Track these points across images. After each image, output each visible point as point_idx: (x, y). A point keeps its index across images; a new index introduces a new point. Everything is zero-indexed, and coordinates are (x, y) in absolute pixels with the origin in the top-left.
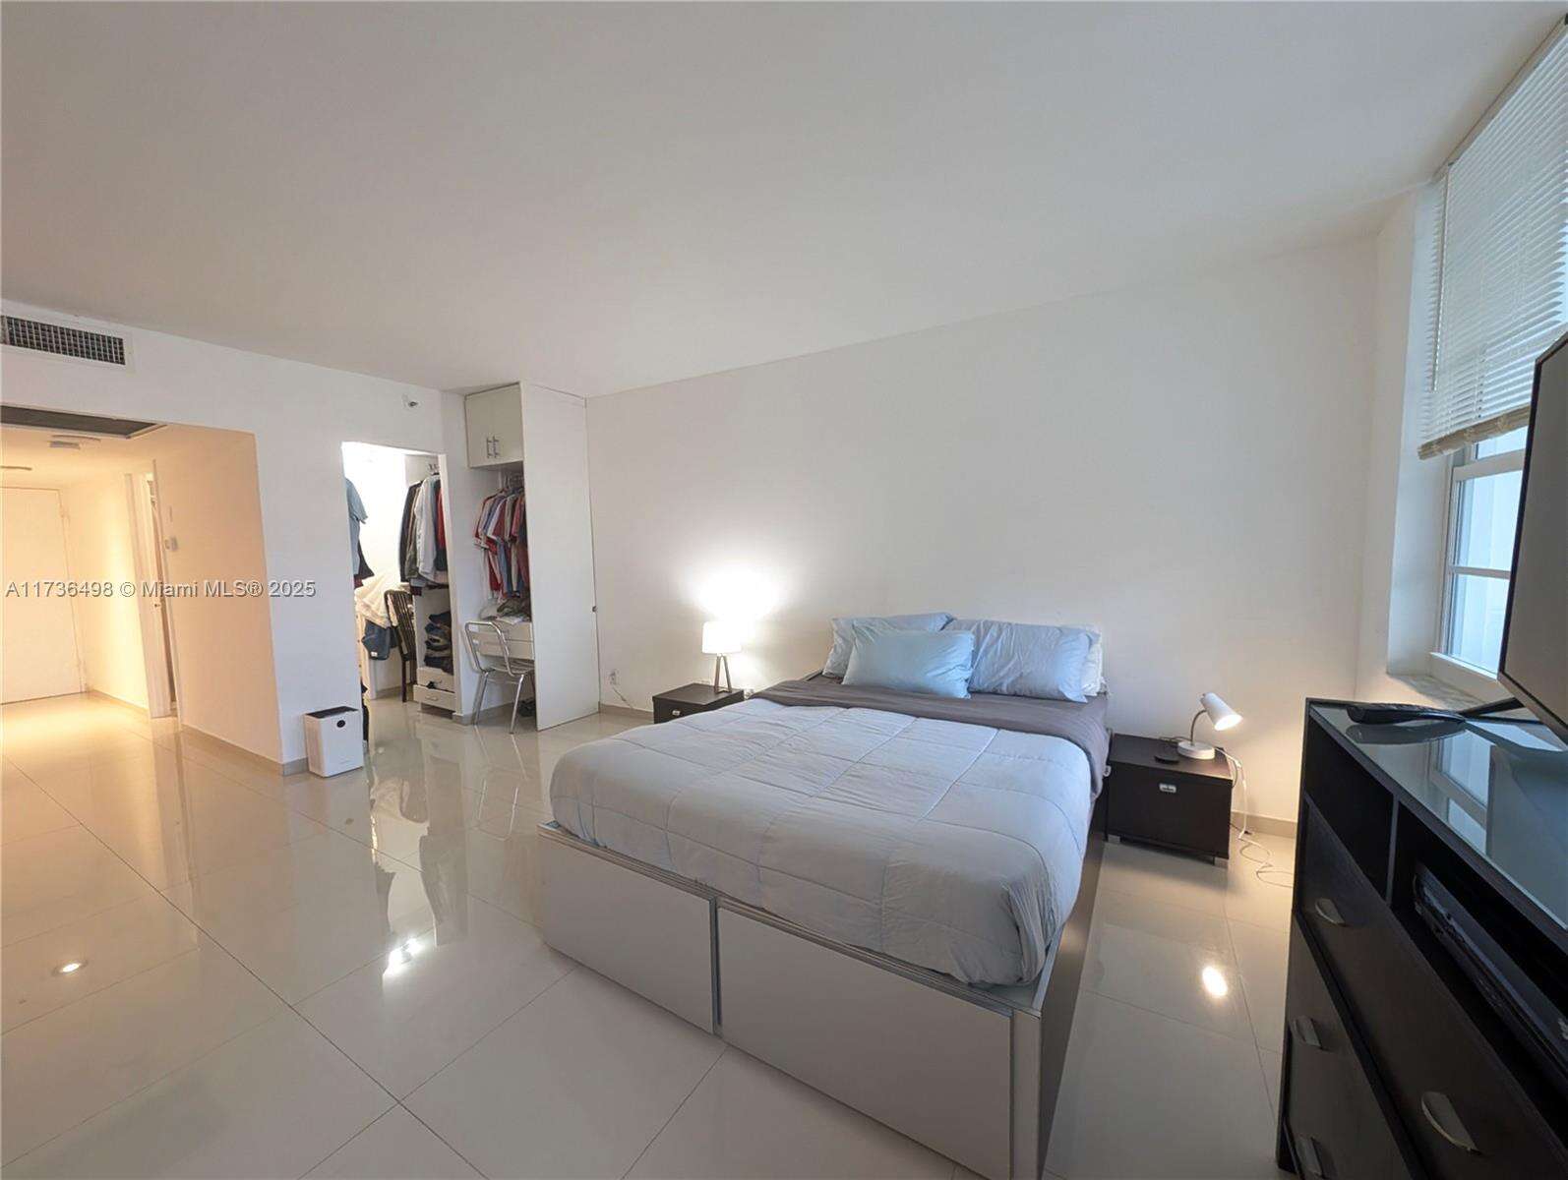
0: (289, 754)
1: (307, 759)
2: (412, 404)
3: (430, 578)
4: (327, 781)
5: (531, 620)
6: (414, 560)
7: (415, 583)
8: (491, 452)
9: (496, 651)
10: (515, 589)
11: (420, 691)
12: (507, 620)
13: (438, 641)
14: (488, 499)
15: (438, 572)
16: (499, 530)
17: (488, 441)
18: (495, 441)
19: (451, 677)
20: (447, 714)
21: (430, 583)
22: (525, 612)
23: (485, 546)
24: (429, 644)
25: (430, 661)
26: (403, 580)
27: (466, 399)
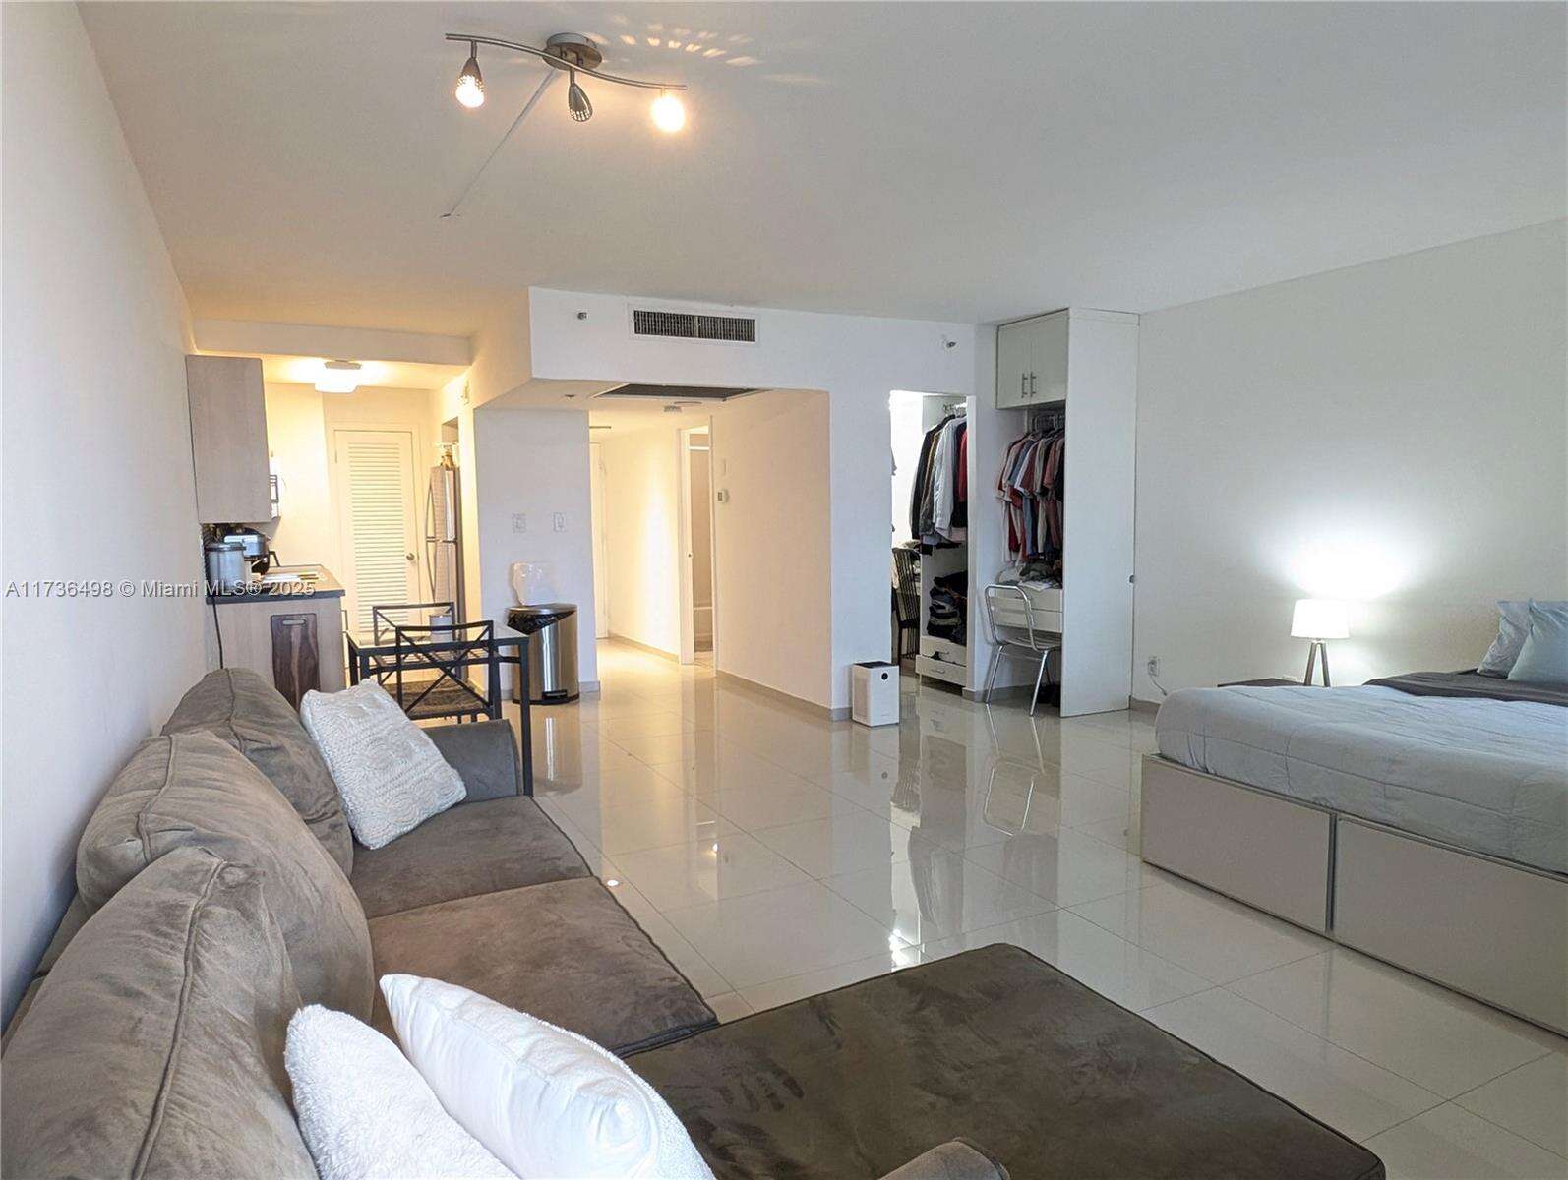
0: (836, 702)
1: (851, 709)
2: (951, 345)
3: (945, 534)
4: (873, 731)
5: (1061, 587)
6: (930, 514)
7: (926, 540)
8: (1027, 390)
9: (1019, 621)
10: (1040, 551)
11: (923, 664)
12: (1031, 585)
13: (944, 607)
14: (1015, 444)
15: (953, 528)
16: (1028, 481)
17: (1024, 378)
18: (1033, 377)
19: (962, 647)
20: (956, 689)
21: (943, 541)
22: (1056, 577)
23: (1008, 499)
24: (933, 611)
25: (933, 631)
26: (915, 535)
27: (998, 330)
